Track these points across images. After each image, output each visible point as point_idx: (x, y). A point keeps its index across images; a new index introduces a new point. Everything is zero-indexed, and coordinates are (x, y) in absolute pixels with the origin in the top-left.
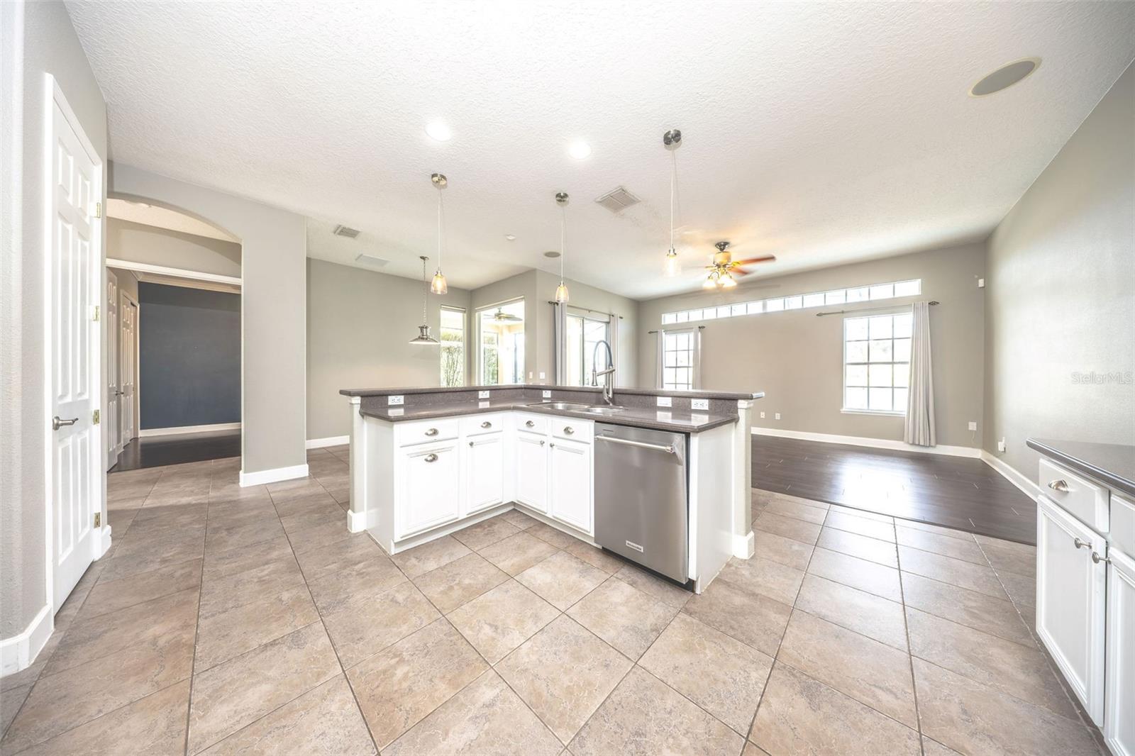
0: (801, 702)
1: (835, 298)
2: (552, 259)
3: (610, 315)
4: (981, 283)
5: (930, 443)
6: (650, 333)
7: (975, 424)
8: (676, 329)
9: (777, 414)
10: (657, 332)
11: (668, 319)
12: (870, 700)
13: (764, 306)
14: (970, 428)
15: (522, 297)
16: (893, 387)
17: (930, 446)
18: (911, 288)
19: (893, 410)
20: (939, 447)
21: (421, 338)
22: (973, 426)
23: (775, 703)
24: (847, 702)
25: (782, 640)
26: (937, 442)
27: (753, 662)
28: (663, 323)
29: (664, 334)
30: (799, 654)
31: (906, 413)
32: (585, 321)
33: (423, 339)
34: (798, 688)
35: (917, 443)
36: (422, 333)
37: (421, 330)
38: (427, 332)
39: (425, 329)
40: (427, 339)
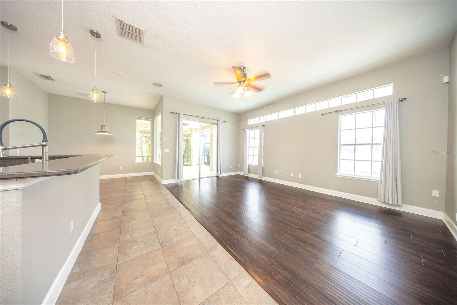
1: (335, 102)
3: (217, 120)
4: (446, 79)
5: (397, 202)
6: (242, 129)
7: (438, 192)
8: (254, 127)
9: (299, 175)
10: (244, 129)
11: (251, 122)
13: (295, 112)
14: (434, 194)
16: (372, 161)
17: (397, 205)
18: (386, 90)
19: (371, 177)
20: (405, 206)
21: (102, 131)
22: (436, 193)
26: (404, 202)
28: (248, 124)
29: (247, 130)
31: (379, 179)
32: (201, 123)
33: (103, 132)
35: (387, 202)
36: (102, 129)
37: (102, 127)
38: (105, 128)
39: (104, 127)
40: (105, 132)
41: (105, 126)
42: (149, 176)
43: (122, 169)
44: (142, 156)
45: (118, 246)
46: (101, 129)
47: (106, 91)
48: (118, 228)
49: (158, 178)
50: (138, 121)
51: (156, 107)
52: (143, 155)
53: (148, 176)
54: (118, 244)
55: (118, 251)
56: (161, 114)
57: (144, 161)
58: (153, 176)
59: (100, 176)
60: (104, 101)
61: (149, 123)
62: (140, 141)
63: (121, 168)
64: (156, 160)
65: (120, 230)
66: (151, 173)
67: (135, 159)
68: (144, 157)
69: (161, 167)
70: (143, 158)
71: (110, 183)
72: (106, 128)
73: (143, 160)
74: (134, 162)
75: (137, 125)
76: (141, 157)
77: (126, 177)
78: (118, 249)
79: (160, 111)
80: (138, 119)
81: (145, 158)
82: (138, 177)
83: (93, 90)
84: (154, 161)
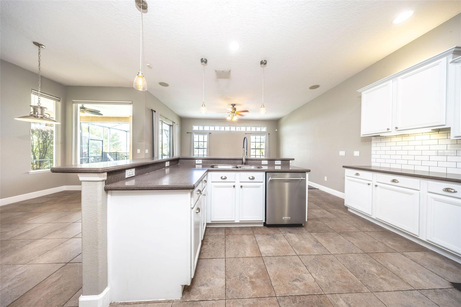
2: (161, 86)
3: (173, 122)
4: (276, 130)
6: (187, 133)
8: (199, 133)
10: (191, 133)
11: (195, 128)
13: (230, 128)
15: (131, 102)
18: (264, 129)
28: (193, 130)
29: (194, 134)
32: (163, 123)
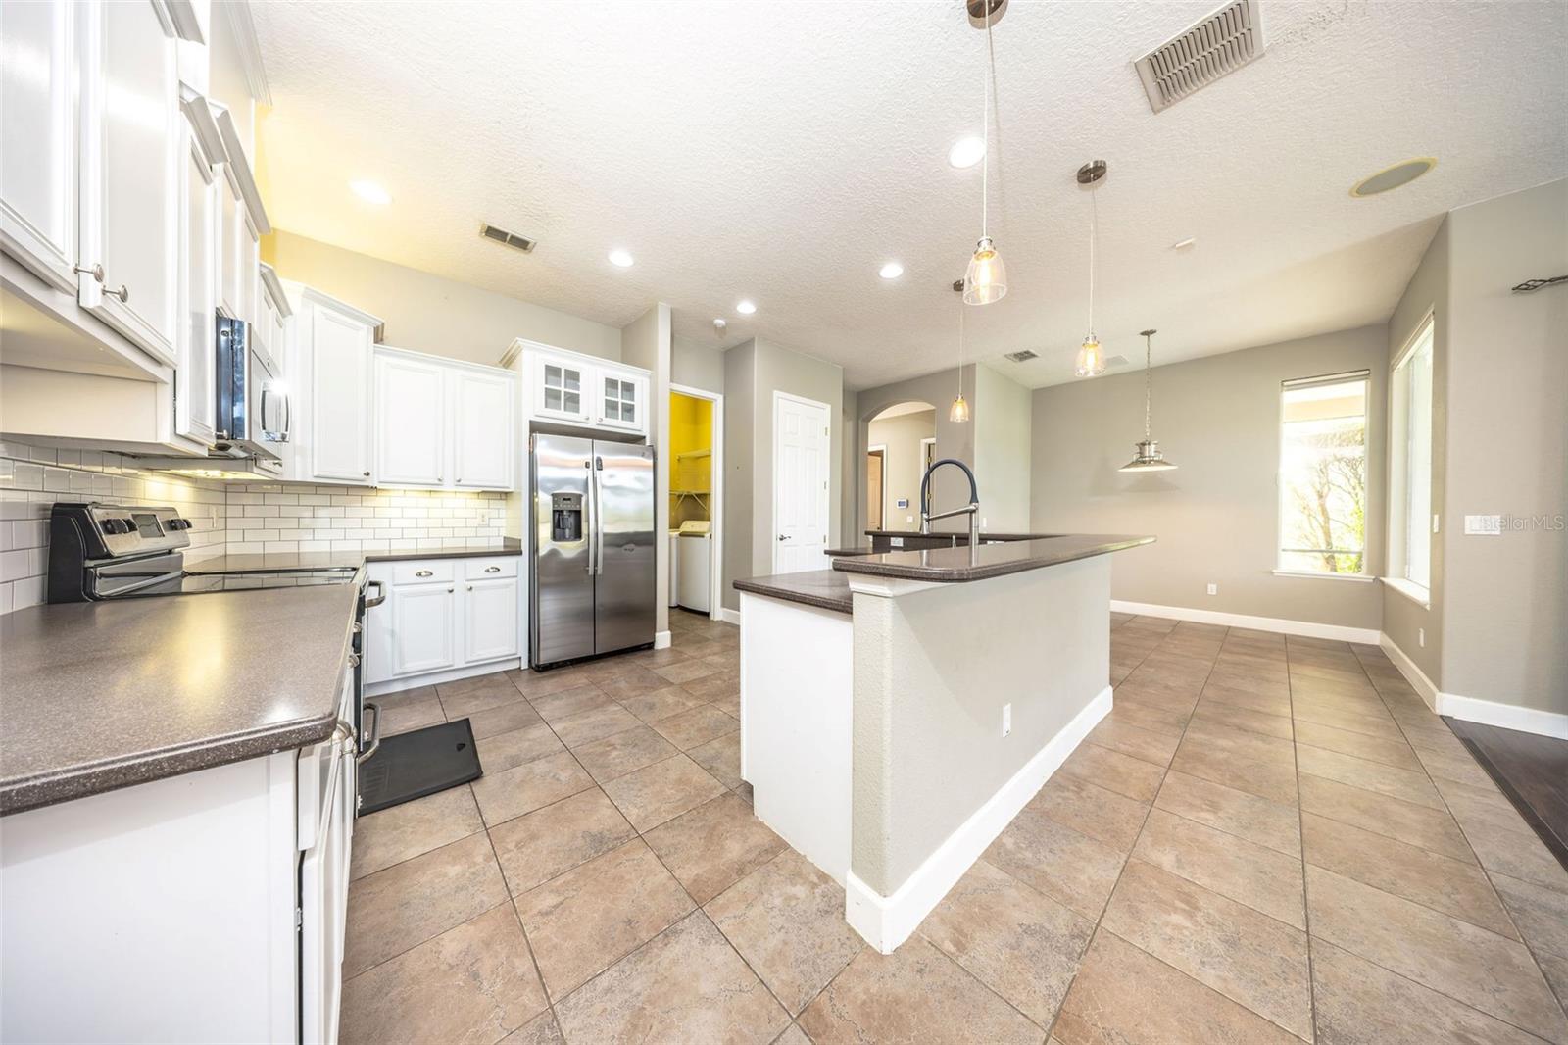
0: (595, 829)
12: (558, 883)
21: (1140, 461)
23: (607, 811)
24: (571, 862)
25: (657, 856)
27: (646, 816)
30: (634, 859)
33: (1144, 462)
34: (605, 833)
36: (1141, 453)
37: (1140, 449)
38: (1150, 451)
39: (1147, 447)
40: (1150, 461)
41: (1149, 444)
42: (1354, 648)
43: (1214, 593)
44: (1323, 547)
45: (1122, 862)
46: (1138, 455)
47: (1154, 329)
48: (1143, 802)
49: (1415, 674)
50: (1290, 398)
51: (1401, 302)
52: (1329, 544)
53: (1347, 647)
54: (1124, 857)
55: (1115, 880)
56: (1431, 327)
57: (1340, 573)
58: (1377, 652)
59: (1113, 601)
60: (1148, 362)
61: (1356, 391)
62: (1317, 480)
63: (1212, 589)
64: (1403, 576)
65: (1146, 811)
66: (1373, 637)
67: (1275, 561)
68: (1336, 555)
69: (1433, 617)
70: (1333, 557)
71: (1165, 635)
72: (1153, 450)
73: (1334, 569)
74: (1272, 573)
75: (1285, 416)
76: (1319, 555)
77: (1229, 627)
78: (1119, 871)
79: (1427, 309)
80: (1290, 388)
81: (1341, 560)
82: (1287, 639)
83: (1084, 341)
84: (1390, 581)
